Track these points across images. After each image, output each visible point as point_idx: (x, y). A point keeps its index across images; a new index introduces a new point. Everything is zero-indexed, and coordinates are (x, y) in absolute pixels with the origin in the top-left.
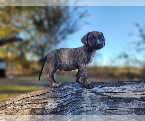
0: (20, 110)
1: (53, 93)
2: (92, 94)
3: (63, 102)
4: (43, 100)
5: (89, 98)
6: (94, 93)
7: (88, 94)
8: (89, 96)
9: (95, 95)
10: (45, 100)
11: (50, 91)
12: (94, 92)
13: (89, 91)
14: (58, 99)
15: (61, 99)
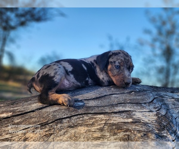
0: (60, 130)
1: (125, 95)
2: (173, 100)
3: (156, 110)
4: (113, 107)
5: (173, 106)
6: (174, 100)
7: (169, 100)
8: (171, 102)
9: (176, 102)
10: (117, 107)
11: (114, 93)
12: (173, 98)
13: (167, 97)
14: (143, 105)
15: (149, 106)
